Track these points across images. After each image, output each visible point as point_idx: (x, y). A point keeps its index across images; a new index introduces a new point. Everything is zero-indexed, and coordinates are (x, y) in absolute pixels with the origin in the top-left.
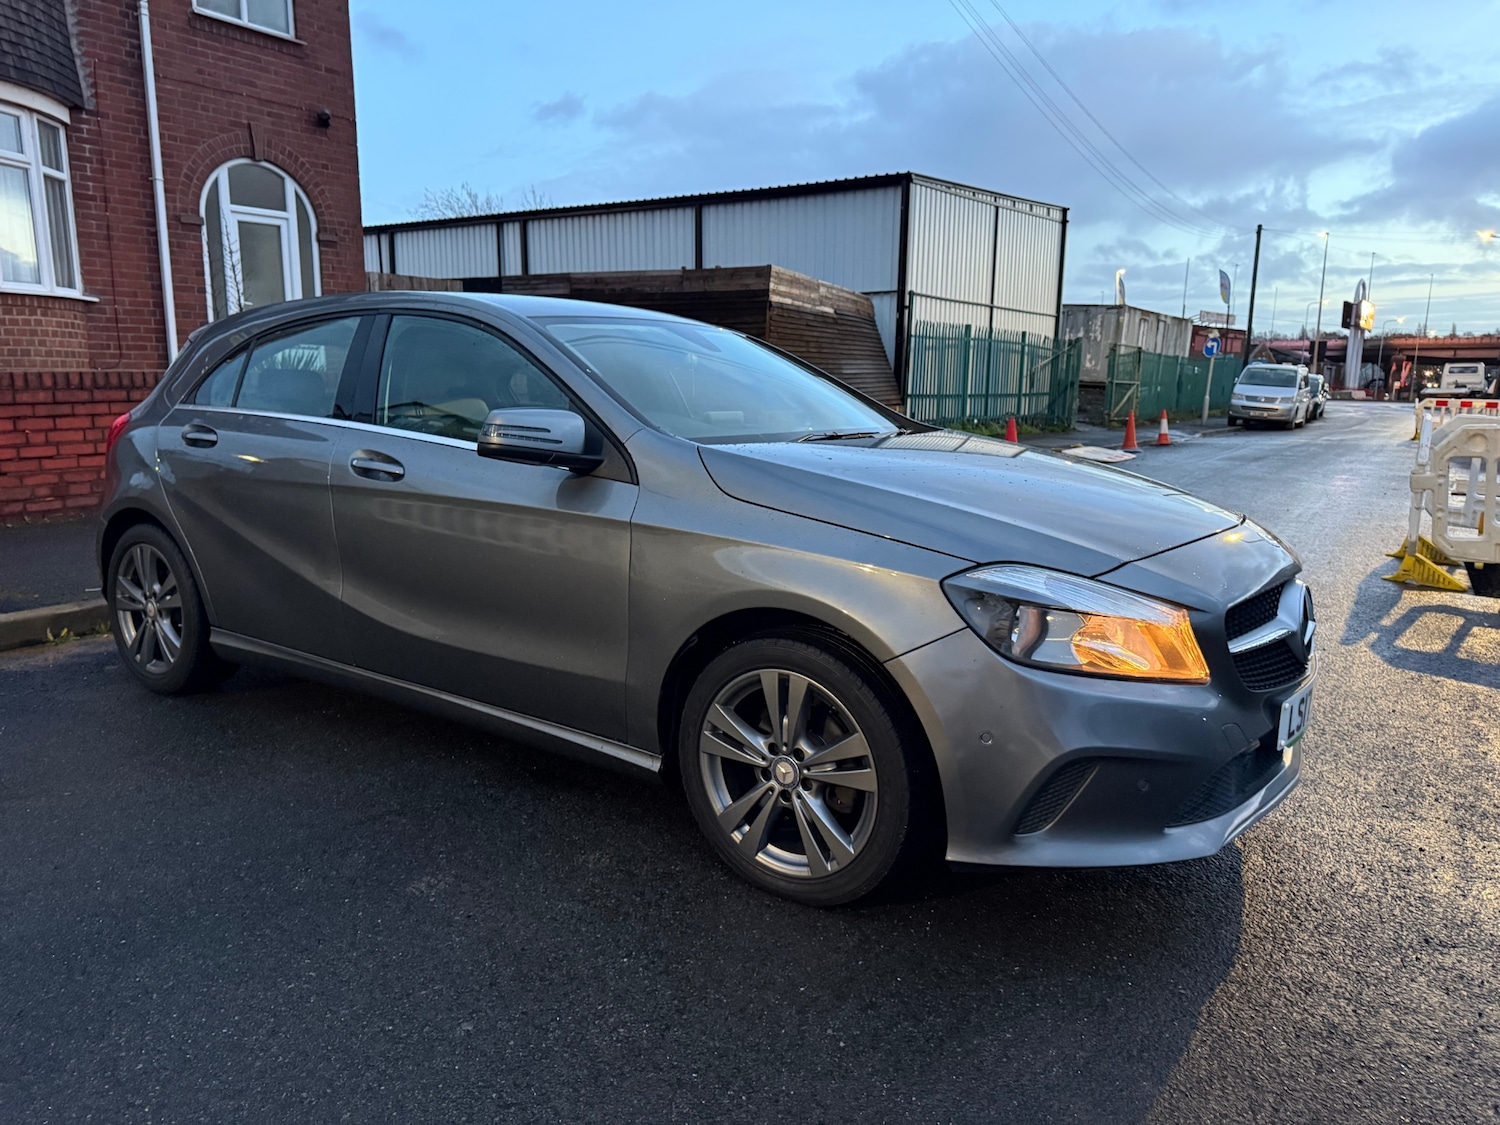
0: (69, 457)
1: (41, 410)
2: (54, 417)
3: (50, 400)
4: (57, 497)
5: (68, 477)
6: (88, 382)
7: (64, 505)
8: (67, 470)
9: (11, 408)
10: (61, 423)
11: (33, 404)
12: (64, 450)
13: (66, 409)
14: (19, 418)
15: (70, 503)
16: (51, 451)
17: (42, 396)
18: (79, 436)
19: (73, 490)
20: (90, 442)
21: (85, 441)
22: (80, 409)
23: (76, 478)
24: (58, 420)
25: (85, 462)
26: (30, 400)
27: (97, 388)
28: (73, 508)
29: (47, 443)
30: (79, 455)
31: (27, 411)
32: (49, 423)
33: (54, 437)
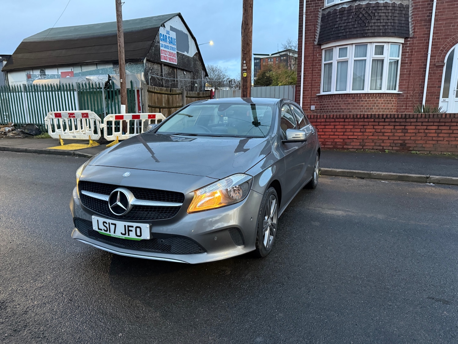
0: (327, 135)
1: (322, 124)
2: (325, 125)
3: (324, 121)
4: (323, 145)
5: (326, 140)
6: (335, 117)
7: (324, 147)
8: (326, 138)
10: (326, 127)
11: (321, 122)
12: (326, 133)
13: (328, 124)
14: (317, 125)
15: (326, 146)
16: (323, 133)
17: (323, 120)
18: (331, 130)
19: (327, 143)
20: (333, 132)
21: (332, 132)
22: (332, 124)
23: (329, 141)
24: (326, 126)
25: (331, 137)
26: (320, 121)
27: (337, 118)
28: (327, 148)
29: (323, 132)
30: (330, 135)
32: (324, 127)
33: (324, 130)
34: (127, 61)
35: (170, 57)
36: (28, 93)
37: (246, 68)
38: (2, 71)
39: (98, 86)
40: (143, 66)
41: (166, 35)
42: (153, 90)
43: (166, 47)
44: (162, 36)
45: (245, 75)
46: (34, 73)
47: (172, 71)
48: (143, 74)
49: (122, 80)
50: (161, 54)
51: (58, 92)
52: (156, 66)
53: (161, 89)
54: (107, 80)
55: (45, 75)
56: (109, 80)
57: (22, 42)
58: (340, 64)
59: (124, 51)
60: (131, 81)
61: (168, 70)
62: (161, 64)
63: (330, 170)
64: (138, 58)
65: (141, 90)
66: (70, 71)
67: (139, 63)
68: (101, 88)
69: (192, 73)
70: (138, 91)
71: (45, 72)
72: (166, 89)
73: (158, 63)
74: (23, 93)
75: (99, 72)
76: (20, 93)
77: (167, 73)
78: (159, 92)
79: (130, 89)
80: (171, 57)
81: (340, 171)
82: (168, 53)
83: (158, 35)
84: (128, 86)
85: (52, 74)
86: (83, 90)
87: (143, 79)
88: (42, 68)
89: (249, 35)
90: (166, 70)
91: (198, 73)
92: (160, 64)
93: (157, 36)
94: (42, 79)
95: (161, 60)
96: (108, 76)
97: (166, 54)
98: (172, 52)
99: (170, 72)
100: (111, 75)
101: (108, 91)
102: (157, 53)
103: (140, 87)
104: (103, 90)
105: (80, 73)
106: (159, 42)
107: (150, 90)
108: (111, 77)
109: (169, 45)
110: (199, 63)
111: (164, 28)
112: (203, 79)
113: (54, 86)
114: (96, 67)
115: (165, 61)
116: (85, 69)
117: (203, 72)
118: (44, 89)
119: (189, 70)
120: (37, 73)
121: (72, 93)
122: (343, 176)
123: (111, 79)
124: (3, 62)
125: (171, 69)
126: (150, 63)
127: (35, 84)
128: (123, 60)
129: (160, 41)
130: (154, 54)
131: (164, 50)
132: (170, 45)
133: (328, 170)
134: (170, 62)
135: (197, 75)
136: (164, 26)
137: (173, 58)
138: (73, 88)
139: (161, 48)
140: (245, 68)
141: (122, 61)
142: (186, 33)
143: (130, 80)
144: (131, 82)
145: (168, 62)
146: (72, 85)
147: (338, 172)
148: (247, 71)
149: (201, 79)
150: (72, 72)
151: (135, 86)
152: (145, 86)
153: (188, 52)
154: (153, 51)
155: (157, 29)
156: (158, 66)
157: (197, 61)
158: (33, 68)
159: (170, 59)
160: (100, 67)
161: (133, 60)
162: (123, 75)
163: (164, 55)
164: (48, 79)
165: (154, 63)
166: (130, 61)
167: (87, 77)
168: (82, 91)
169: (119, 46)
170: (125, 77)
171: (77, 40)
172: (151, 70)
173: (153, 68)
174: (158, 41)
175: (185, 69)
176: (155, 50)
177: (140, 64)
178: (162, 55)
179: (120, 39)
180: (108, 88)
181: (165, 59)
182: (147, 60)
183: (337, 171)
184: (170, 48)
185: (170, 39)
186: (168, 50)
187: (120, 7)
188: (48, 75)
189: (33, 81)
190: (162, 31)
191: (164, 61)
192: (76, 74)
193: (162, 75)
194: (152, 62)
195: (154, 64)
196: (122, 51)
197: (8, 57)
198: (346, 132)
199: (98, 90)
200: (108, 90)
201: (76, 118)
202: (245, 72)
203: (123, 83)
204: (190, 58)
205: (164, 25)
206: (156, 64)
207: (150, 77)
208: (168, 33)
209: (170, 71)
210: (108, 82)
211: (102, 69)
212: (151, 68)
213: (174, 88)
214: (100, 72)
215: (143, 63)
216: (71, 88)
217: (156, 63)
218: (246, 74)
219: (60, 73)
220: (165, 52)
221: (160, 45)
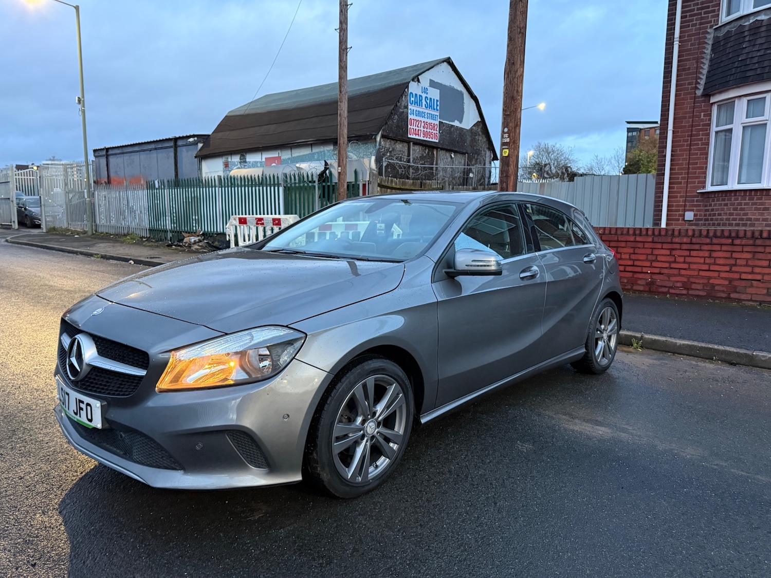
0: (694, 270)
1: (685, 247)
2: (690, 250)
3: (689, 242)
4: (685, 289)
5: (692, 280)
6: (711, 234)
7: (688, 293)
8: (692, 276)
9: (670, 244)
10: (693, 253)
11: (681, 243)
12: (692, 266)
13: (697, 247)
14: (673, 249)
15: (691, 292)
16: (686, 266)
17: (685, 240)
18: (702, 260)
19: (694, 286)
20: (707, 264)
21: (704, 263)
22: (705, 247)
23: (697, 281)
24: (692, 252)
25: (702, 273)
26: (679, 242)
27: (716, 237)
28: (692, 295)
29: (684, 262)
30: (700, 270)
31: (678, 246)
32: (687, 253)
33: (689, 260)
34: (350, 139)
35: (425, 130)
36: (223, 189)
37: (508, 141)
38: (196, 157)
39: (310, 179)
40: (376, 145)
41: (421, 94)
42: (389, 185)
43: (419, 114)
44: (413, 97)
45: (505, 152)
46: (233, 160)
47: (428, 153)
48: (373, 158)
49: (340, 168)
50: (409, 127)
51: (259, 187)
52: (399, 146)
53: (403, 182)
54: (323, 169)
55: (245, 162)
56: (326, 169)
57: (226, 116)
58: (748, 132)
59: (346, 123)
60: (356, 170)
61: (421, 152)
62: (408, 141)
63: (664, 341)
64: (368, 134)
65: (369, 184)
66: (277, 155)
67: (369, 141)
68: (314, 182)
69: (467, 155)
70: (364, 185)
71: (246, 159)
72: (413, 182)
73: (403, 141)
74: (217, 189)
75: (314, 157)
76: (214, 189)
77: (418, 157)
78: (399, 187)
79: (353, 183)
80: (428, 130)
81: (684, 345)
82: (423, 124)
83: (406, 96)
84: (350, 178)
85: (254, 160)
86: (291, 185)
87: (373, 165)
88: (243, 152)
89: (516, 82)
90: (416, 151)
91: (478, 155)
92: (406, 142)
93: (404, 97)
94: (241, 168)
95: (409, 136)
96: (323, 163)
97: (419, 126)
98: (431, 122)
99: (425, 155)
100: (329, 162)
101: (324, 186)
102: (402, 125)
103: (368, 179)
104: (316, 184)
105: (289, 159)
106: (406, 107)
107: (383, 184)
108: (329, 164)
109: (424, 111)
110: (482, 139)
111: (418, 84)
112: (487, 165)
113: (255, 178)
114: (310, 149)
115: (417, 137)
116: (298, 153)
117: (488, 153)
118: (243, 184)
119: (461, 150)
120: (236, 159)
121: (276, 188)
122: (690, 356)
123: (328, 168)
124: (199, 144)
125: (427, 150)
126: (389, 141)
127: (232, 176)
128: (344, 138)
129: (409, 104)
130: (397, 126)
131: (415, 119)
132: (427, 111)
133: (658, 341)
134: (425, 139)
135: (477, 159)
136: (418, 81)
137: (431, 131)
138: (278, 182)
139: (410, 117)
140: (506, 141)
141: (342, 138)
142: (459, 89)
143: (354, 169)
144: (356, 172)
145: (422, 138)
146: (278, 177)
147: (680, 345)
148: (509, 146)
149: (484, 164)
150: (279, 158)
151: (360, 177)
152: (374, 177)
153: (461, 122)
154: (395, 121)
155: (406, 85)
156: (403, 146)
157: (479, 135)
158: (232, 153)
159: (425, 134)
160: (316, 150)
161: (360, 137)
162: (343, 160)
163: (414, 127)
164: (248, 168)
165: (397, 140)
166: (356, 138)
167: (298, 165)
168: (289, 185)
169: (340, 114)
170: (346, 164)
171: (293, 109)
172: (390, 152)
173: (393, 149)
174: (406, 104)
175: (454, 149)
176: (398, 121)
177: (371, 142)
178: (412, 127)
179: (341, 104)
180: (324, 181)
181: (416, 134)
182: (383, 137)
183: (678, 345)
184: (426, 116)
185: (428, 102)
186: (423, 119)
187: (345, 55)
188: (250, 162)
189: (230, 171)
190: (413, 88)
191: (414, 136)
192: (284, 160)
193: (409, 161)
194: (393, 140)
195: (396, 143)
196: (344, 123)
197: (206, 137)
198: (735, 265)
199: (310, 184)
200: (324, 184)
201: (265, 225)
202: (506, 147)
203: (341, 173)
204: (465, 130)
205: (418, 79)
206: (399, 142)
207: (385, 164)
208: (425, 90)
209: (425, 153)
210: (324, 172)
211: (318, 153)
212: (391, 150)
213: (428, 181)
214: (316, 158)
215: (376, 141)
216: (276, 182)
217: (401, 141)
218: (507, 151)
219: (264, 160)
220: (417, 123)
221: (409, 111)
